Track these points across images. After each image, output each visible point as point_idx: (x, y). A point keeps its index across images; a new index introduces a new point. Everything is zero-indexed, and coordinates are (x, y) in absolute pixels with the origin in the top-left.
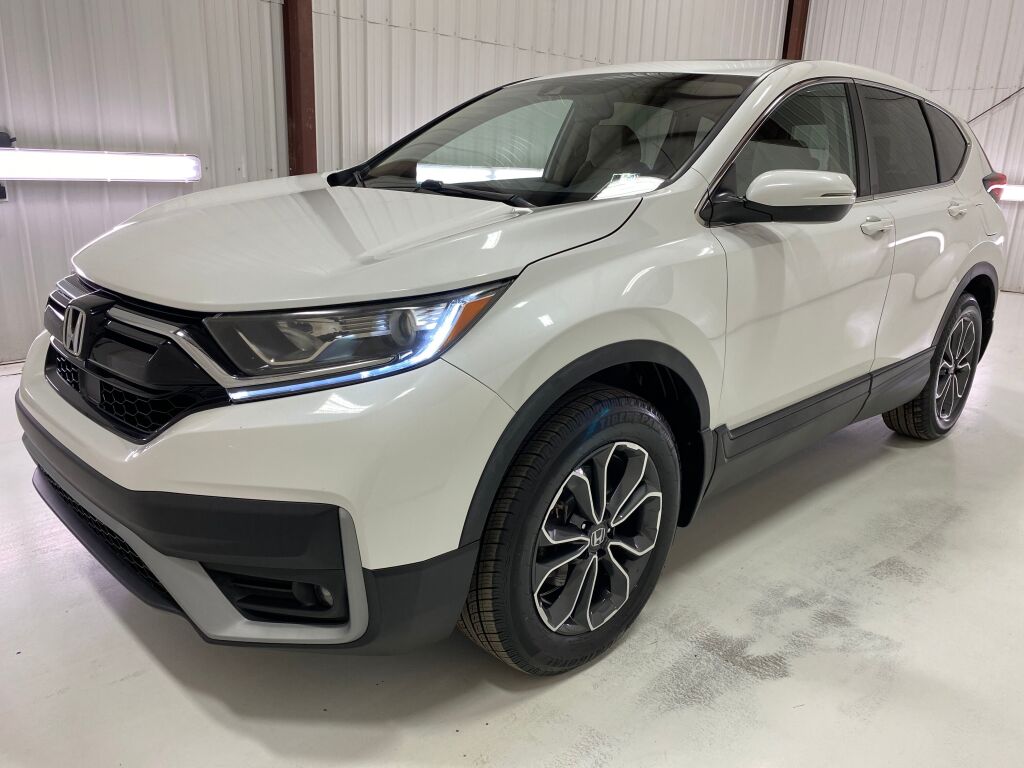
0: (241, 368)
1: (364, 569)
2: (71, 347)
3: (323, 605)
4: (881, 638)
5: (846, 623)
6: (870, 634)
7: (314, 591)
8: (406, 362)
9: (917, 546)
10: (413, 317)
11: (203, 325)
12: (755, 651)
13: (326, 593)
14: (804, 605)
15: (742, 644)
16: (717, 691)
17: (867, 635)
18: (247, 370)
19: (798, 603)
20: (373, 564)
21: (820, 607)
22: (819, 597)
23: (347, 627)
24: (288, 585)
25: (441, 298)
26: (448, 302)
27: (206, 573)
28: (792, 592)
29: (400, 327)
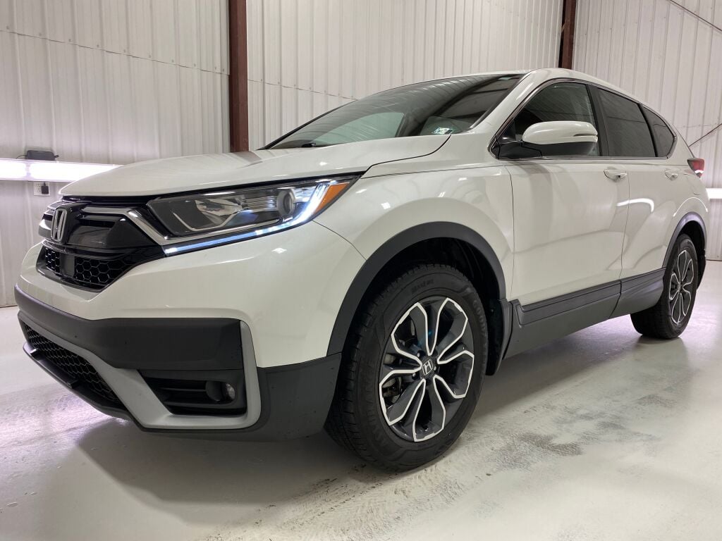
0: (172, 231)
1: (258, 368)
2: (56, 237)
3: (227, 399)
4: (646, 435)
5: (622, 428)
6: (638, 433)
7: (221, 387)
8: (288, 223)
9: (669, 389)
10: (293, 194)
11: (147, 207)
12: (556, 442)
13: (231, 390)
14: (592, 418)
15: (549, 438)
16: (532, 462)
17: (635, 434)
18: (177, 233)
19: (587, 417)
20: (264, 363)
21: (602, 420)
22: (601, 415)
23: (245, 415)
24: (202, 384)
25: (312, 181)
26: (317, 185)
27: (144, 382)
28: (582, 412)
29: (284, 204)
